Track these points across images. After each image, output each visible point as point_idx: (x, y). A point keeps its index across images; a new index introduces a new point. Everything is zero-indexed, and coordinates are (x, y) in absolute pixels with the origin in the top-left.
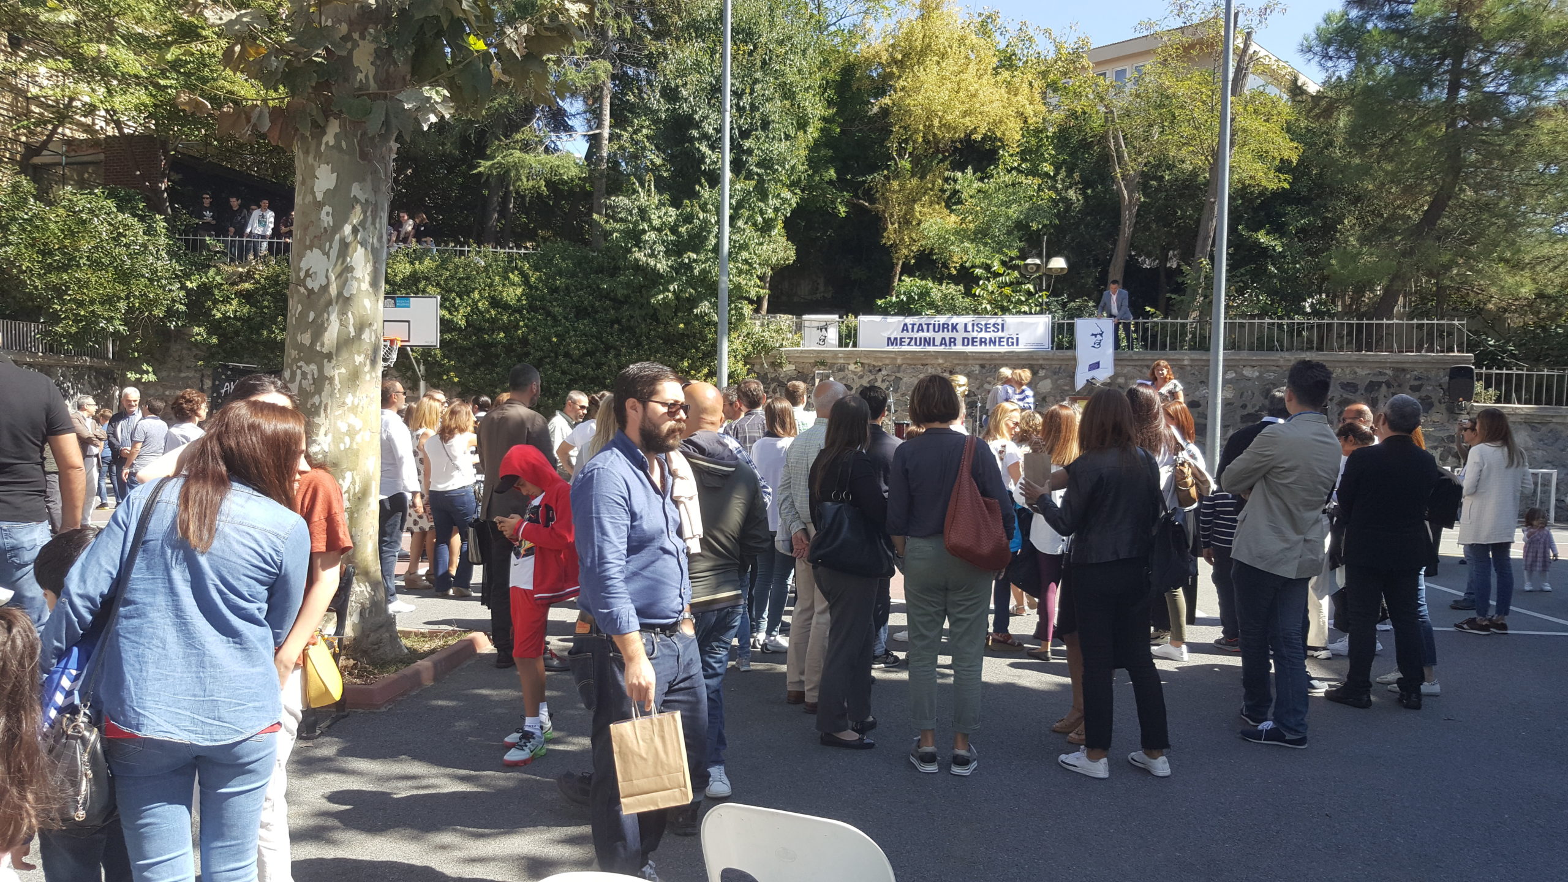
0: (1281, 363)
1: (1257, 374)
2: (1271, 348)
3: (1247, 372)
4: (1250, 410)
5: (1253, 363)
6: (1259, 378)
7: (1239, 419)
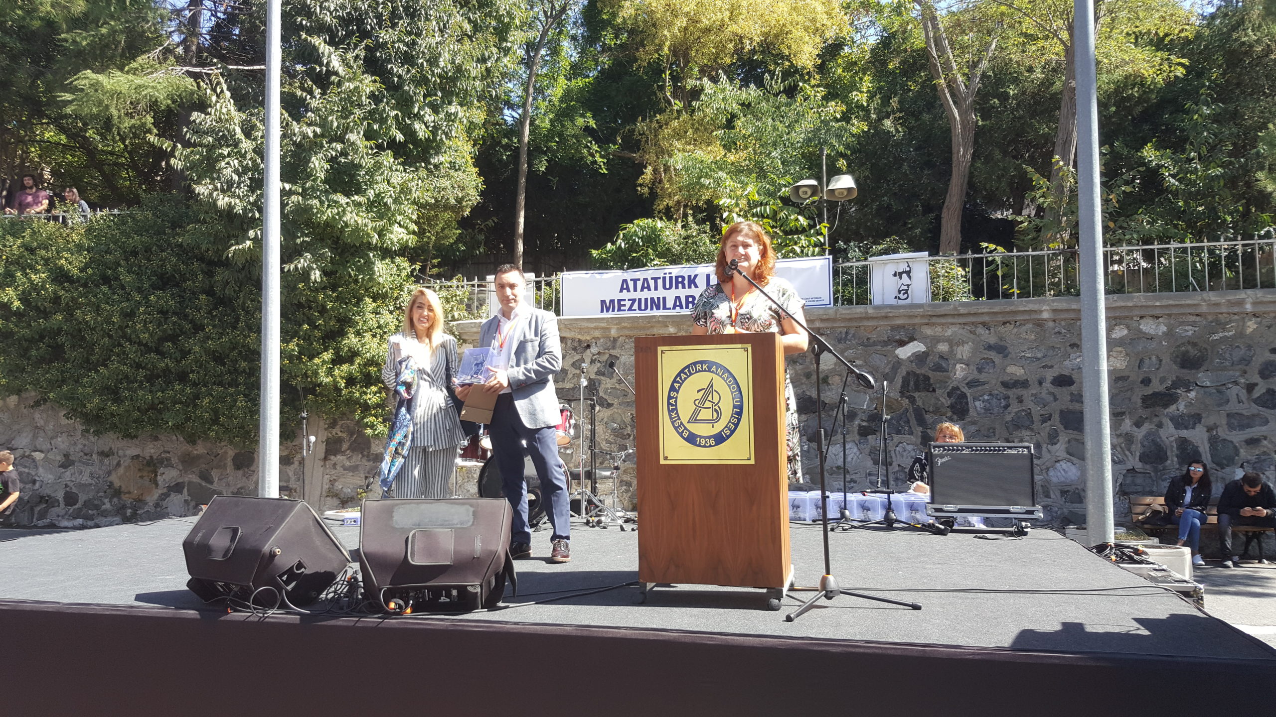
0: (1204, 309)
1: (1165, 329)
2: (1184, 286)
3: (1148, 327)
4: (1156, 386)
5: (1157, 312)
6: (1169, 334)
7: (1139, 402)
